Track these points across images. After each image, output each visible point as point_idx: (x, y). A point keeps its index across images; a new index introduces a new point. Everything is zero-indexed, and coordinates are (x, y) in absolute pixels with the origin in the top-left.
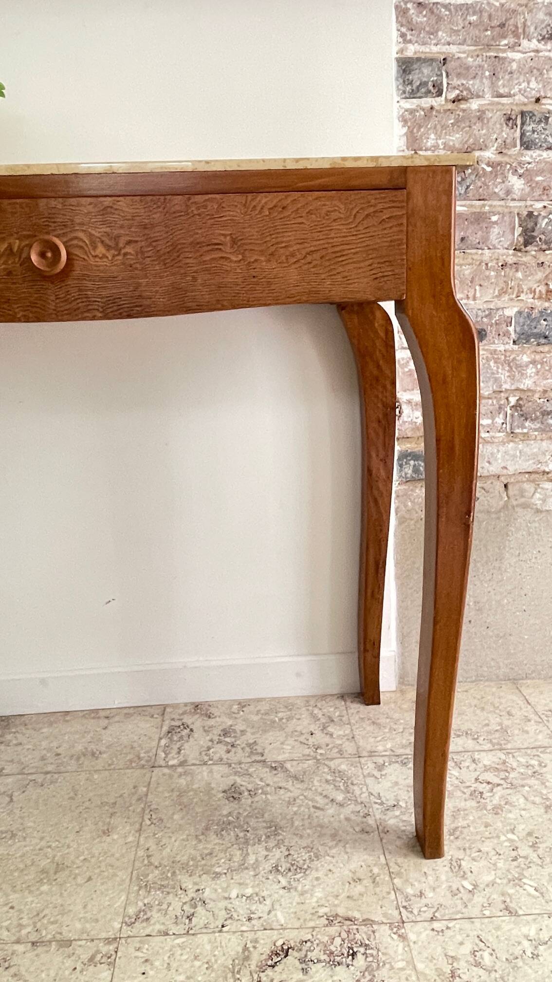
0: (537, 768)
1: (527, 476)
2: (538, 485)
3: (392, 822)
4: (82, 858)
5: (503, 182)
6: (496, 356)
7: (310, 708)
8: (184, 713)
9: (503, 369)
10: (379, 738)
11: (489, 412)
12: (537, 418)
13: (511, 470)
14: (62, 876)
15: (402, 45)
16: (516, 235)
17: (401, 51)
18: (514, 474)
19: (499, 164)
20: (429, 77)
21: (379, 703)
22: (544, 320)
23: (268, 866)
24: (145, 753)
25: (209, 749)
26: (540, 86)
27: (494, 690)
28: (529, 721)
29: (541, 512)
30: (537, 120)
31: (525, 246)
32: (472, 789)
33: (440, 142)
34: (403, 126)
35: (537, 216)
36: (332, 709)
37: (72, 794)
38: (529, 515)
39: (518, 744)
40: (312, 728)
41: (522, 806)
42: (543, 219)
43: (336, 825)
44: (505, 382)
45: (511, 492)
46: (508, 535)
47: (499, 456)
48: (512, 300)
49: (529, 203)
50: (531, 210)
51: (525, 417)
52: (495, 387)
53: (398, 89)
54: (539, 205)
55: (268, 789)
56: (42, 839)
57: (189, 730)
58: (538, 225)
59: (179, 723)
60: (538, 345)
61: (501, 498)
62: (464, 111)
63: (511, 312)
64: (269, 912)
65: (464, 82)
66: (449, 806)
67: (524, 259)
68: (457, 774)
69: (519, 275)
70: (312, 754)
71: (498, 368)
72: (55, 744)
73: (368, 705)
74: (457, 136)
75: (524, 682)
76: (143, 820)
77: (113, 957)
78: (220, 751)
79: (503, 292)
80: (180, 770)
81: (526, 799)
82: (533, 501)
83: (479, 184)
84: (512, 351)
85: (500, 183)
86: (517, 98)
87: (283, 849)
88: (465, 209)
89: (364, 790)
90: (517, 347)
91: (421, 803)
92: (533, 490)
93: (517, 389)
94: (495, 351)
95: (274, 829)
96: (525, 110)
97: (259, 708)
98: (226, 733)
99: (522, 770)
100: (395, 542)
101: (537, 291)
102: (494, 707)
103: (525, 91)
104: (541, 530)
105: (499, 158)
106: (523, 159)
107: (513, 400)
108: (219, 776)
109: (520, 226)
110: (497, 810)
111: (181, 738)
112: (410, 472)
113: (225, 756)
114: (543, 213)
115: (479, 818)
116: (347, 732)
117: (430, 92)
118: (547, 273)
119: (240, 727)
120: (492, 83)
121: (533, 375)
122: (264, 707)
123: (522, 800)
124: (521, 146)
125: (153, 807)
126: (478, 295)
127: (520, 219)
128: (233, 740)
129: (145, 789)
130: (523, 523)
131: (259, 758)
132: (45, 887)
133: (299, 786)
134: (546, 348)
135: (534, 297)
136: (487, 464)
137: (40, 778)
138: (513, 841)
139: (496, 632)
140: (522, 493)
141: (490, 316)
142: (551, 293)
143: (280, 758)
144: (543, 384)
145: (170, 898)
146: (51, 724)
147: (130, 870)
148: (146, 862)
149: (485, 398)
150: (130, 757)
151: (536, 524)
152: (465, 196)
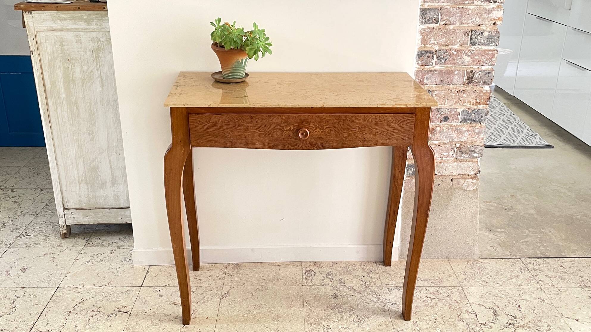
0: (450, 294)
1: (461, 176)
2: (466, 180)
3: (393, 309)
4: (285, 314)
5: (461, 58)
6: (452, 128)
7: (362, 266)
8: (310, 266)
9: (455, 133)
10: (390, 280)
11: (447, 150)
12: (467, 153)
13: (455, 173)
14: (281, 319)
15: (423, 3)
16: (465, 79)
17: (423, 5)
18: (456, 175)
19: (460, 51)
20: (433, 16)
21: (390, 266)
22: (474, 114)
23: (351, 320)
24: (298, 280)
25: (323, 280)
26: (480, 20)
27: (439, 263)
28: (451, 276)
29: (466, 191)
30: (478, 34)
31: (468, 84)
32: (424, 300)
33: (435, 42)
34: (421, 35)
35: (474, 72)
36: (371, 267)
37: (275, 294)
38: (461, 192)
39: (444, 285)
40: (363, 274)
41: (442, 306)
42: (477, 74)
43: (374, 309)
44: (455, 138)
45: (454, 183)
47: (450, 168)
48: (461, 105)
49: (471, 67)
50: (472, 69)
51: (462, 152)
52: (450, 140)
53: (420, 21)
54: (476, 67)
55: (348, 295)
56: (269, 308)
57: (313, 272)
58: (475, 76)
59: (309, 270)
60: (471, 123)
61: (449, 184)
62: (447, 29)
63: (460, 110)
65: (448, 18)
66: (414, 305)
68: (419, 294)
69: (465, 95)
70: (364, 284)
71: (452, 132)
72: (261, 275)
73: (386, 266)
74: (443, 39)
75: (453, 260)
76: (304, 304)
78: (327, 281)
79: (457, 102)
80: (313, 287)
81: (443, 304)
82: (463, 186)
83: (451, 59)
84: (459, 125)
85: (460, 59)
86: (470, 25)
87: (355, 315)
88: (444, 68)
89: (384, 298)
90: (461, 124)
91: (404, 303)
92: (463, 182)
93: (460, 141)
94: (452, 125)
95: (351, 309)
96: (473, 29)
97: (341, 265)
98: (329, 274)
99: (444, 294)
101: (472, 102)
102: (438, 270)
103: (474, 22)
104: (465, 199)
105: (460, 48)
106: (471, 49)
107: (458, 145)
108: (329, 290)
109: (467, 76)
110: (432, 307)
111: (311, 275)
112: (411, 173)
113: (330, 283)
114: (477, 71)
115: (425, 309)
116: (377, 277)
117: (433, 22)
118: (476, 95)
119: (334, 272)
120: (460, 19)
121: (467, 136)
122: (344, 265)
123: (442, 304)
124: (470, 44)
125: (306, 299)
126: (446, 103)
127: (467, 73)
128: (332, 277)
129: (302, 293)
130: (458, 196)
131: (343, 285)
132: (276, 323)
133: (359, 295)
134: (474, 125)
135: (470, 105)
136: (445, 171)
137: (260, 288)
138: (436, 317)
139: (443, 239)
140: (458, 183)
141: (450, 112)
142: (478, 103)
143: (351, 285)
144: (471, 139)
145: (319, 327)
146: (256, 267)
147: (303, 319)
148: (308, 317)
149: (446, 144)
150: (293, 281)
151: (464, 196)
152: (444, 64)
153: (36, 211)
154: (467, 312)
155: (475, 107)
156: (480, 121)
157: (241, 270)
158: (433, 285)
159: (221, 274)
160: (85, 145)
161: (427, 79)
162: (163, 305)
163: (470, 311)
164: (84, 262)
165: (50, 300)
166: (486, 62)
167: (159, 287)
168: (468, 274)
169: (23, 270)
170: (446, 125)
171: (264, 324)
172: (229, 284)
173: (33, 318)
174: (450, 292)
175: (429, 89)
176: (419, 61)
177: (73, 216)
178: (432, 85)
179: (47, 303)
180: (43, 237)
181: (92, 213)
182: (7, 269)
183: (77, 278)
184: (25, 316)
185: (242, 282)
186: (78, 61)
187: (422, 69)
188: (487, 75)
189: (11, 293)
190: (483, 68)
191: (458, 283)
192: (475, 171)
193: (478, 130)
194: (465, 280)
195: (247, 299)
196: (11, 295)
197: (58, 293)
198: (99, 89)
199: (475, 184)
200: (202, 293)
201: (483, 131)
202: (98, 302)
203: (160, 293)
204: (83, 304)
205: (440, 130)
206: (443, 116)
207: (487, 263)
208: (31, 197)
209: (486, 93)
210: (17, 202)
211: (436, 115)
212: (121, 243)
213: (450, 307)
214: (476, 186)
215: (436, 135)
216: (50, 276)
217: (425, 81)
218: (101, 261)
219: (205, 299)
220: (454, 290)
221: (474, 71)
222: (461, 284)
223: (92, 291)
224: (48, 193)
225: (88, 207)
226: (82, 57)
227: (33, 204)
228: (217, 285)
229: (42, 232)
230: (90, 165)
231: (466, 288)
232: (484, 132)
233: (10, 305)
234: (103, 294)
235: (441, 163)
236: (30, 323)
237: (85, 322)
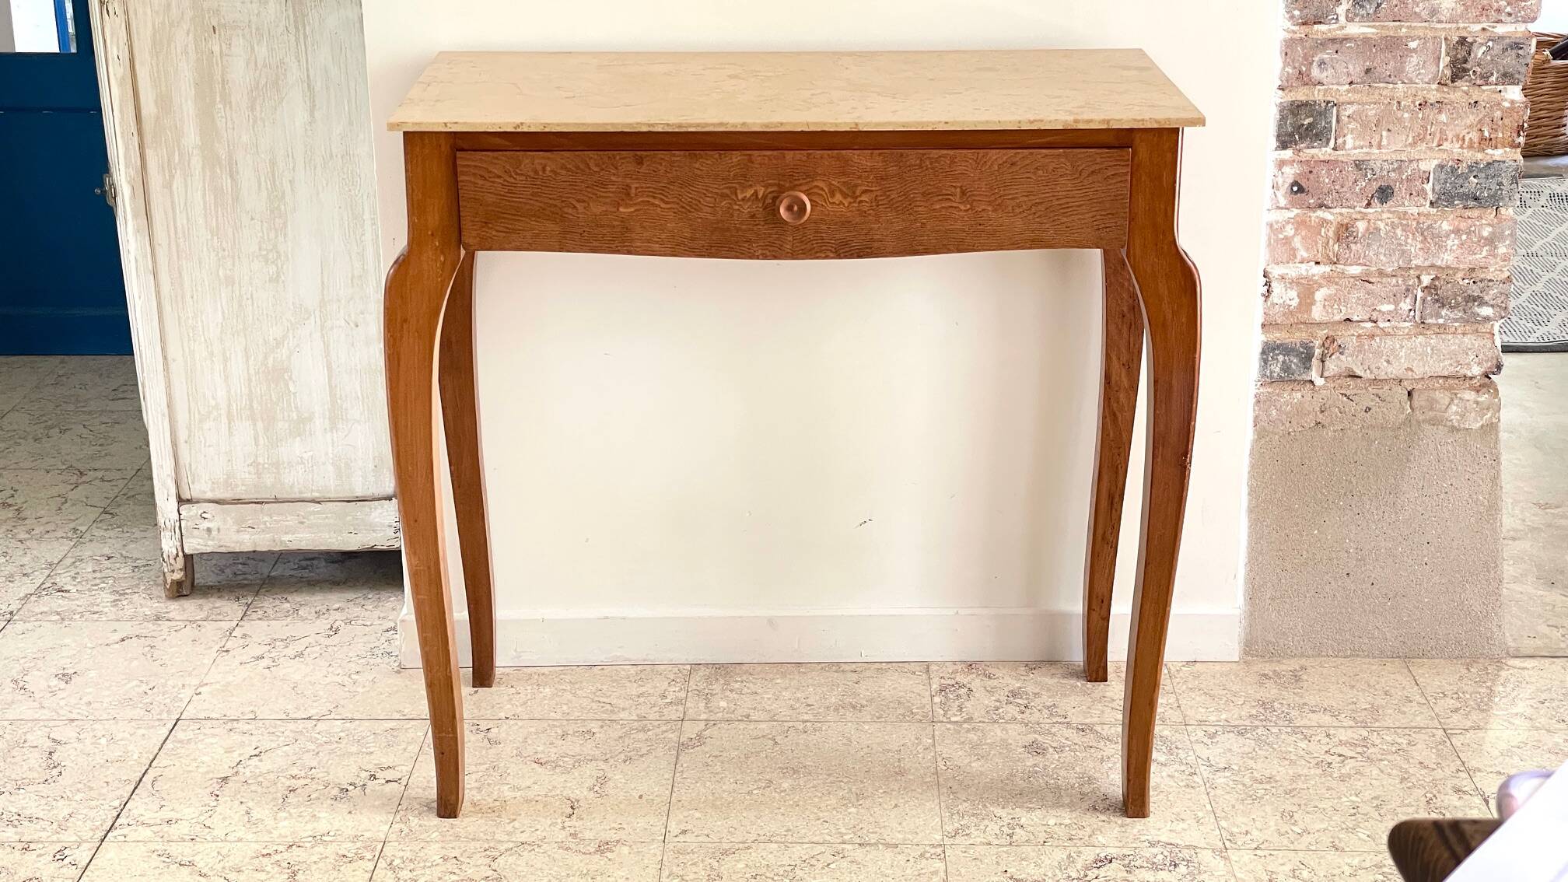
0: (1405, 746)
1: (1441, 380)
2: (1456, 394)
3: (1221, 781)
4: (881, 791)
6: (1404, 222)
8: (955, 672)
9: (1414, 239)
11: (1391, 294)
12: (1457, 306)
13: (1419, 371)
14: (867, 802)
16: (1442, 65)
18: (1423, 378)
22: (1474, 177)
24: (917, 708)
25: (997, 708)
27: (1374, 667)
28: (1411, 702)
29: (1458, 430)
31: (1453, 82)
32: (1320, 759)
35: (1472, 44)
37: (845, 741)
38: (1441, 431)
39: (1388, 723)
41: (1375, 776)
42: (1479, 47)
44: (1416, 256)
45: (1416, 402)
46: (1408, 459)
47: (1402, 354)
48: (1431, 149)
49: (1461, 25)
50: (1465, 34)
51: (1441, 302)
52: (1401, 263)
54: (1477, 27)
55: (1077, 747)
56: (829, 775)
57: (966, 689)
58: (1472, 55)
59: (953, 682)
60: (1465, 208)
61: (1402, 409)
64: (1090, 836)
67: (1452, 96)
68: (1304, 746)
69: (1443, 117)
71: (1407, 237)
72: (800, 695)
75: (1420, 659)
76: (938, 765)
77: (943, 856)
78: (1012, 711)
79: (1420, 139)
80: (965, 726)
81: (1381, 771)
82: (1447, 415)
83: (1395, 2)
84: (1428, 215)
87: (1100, 794)
88: (1373, 30)
89: (1191, 753)
90: (1435, 210)
92: (1447, 401)
93: (1433, 266)
94: (1405, 213)
97: (1054, 670)
98: (1014, 694)
99: (1385, 747)
100: (1251, 462)
101: (1467, 139)
102: (1369, 685)
104: (1455, 455)
107: (1426, 280)
108: (1015, 733)
109: (1448, 54)
111: (959, 696)
112: (1278, 370)
113: (1019, 717)
114: (1480, 40)
116: (1171, 700)
118: (1481, 116)
119: (1031, 689)
121: (1455, 248)
123: (1375, 772)
125: (945, 755)
126: (1384, 142)
127: (1447, 45)
128: (1026, 702)
130: (1432, 446)
131: (1063, 720)
132: (852, 810)
133: (1113, 746)
134: (1476, 213)
135: (1462, 147)
136: (1385, 364)
137: (801, 726)
138: (1354, 802)
139: (1384, 591)
140: (1432, 404)
141: (1399, 169)
142: (1486, 142)
143: (1088, 721)
144: (1469, 260)
145: (986, 822)
146: (784, 675)
147: (937, 801)
148: (952, 797)
149: (1387, 276)
150: (900, 711)
151: (1450, 448)
152: (1375, 17)
153: (75, 530)
154: (1458, 791)
155: (1479, 156)
156: (1494, 202)
157: (737, 681)
158: (1352, 723)
159: (674, 692)
160: (252, 295)
161: (1320, 65)
162: (502, 765)
163: (1464, 789)
164: (245, 658)
165: (160, 750)
166: (1508, 9)
167: (486, 722)
168: (1468, 696)
169: (66, 677)
170: (1385, 216)
171: (816, 814)
172: (700, 715)
173: (119, 792)
174: (1405, 742)
175: (1329, 98)
176: (1295, 9)
177: (206, 524)
178: (1338, 84)
179: (151, 757)
180: (108, 596)
181: (266, 517)
182: (14, 673)
183: (233, 695)
184: (91, 789)
185: (740, 711)
186: (240, 32)
187: (1303, 36)
188: (1513, 53)
189: (39, 733)
190: (1500, 30)
191: (1432, 719)
192: (1487, 365)
193: (1490, 229)
194: (1456, 710)
195: (759, 752)
196: (38, 737)
197: (178, 733)
198: (301, 116)
199: (1488, 409)
200: (621, 737)
201: (1507, 233)
202: (306, 757)
203: (490, 735)
204: (261, 761)
205: (1368, 229)
206: (1375, 186)
207: (1534, 668)
208: (54, 491)
209: (1512, 109)
210: (10, 505)
211: (1351, 179)
212: (356, 611)
213: (1403, 780)
214: (1489, 415)
215: (1353, 246)
216: (150, 692)
217: (1315, 72)
218: (300, 655)
219: (630, 752)
220: (1420, 738)
221: (1469, 40)
222: (1442, 721)
223: (283, 729)
224: (102, 480)
225: (253, 496)
226: (254, 19)
227: (60, 509)
228: (663, 718)
229: (104, 582)
230: (266, 358)
231: (1460, 731)
232: (1511, 235)
233: (41, 761)
234: (317, 735)
235: (1372, 337)
236: (113, 804)
237: (272, 803)
